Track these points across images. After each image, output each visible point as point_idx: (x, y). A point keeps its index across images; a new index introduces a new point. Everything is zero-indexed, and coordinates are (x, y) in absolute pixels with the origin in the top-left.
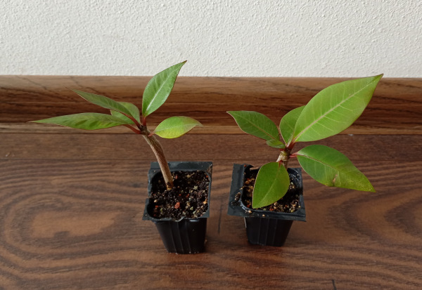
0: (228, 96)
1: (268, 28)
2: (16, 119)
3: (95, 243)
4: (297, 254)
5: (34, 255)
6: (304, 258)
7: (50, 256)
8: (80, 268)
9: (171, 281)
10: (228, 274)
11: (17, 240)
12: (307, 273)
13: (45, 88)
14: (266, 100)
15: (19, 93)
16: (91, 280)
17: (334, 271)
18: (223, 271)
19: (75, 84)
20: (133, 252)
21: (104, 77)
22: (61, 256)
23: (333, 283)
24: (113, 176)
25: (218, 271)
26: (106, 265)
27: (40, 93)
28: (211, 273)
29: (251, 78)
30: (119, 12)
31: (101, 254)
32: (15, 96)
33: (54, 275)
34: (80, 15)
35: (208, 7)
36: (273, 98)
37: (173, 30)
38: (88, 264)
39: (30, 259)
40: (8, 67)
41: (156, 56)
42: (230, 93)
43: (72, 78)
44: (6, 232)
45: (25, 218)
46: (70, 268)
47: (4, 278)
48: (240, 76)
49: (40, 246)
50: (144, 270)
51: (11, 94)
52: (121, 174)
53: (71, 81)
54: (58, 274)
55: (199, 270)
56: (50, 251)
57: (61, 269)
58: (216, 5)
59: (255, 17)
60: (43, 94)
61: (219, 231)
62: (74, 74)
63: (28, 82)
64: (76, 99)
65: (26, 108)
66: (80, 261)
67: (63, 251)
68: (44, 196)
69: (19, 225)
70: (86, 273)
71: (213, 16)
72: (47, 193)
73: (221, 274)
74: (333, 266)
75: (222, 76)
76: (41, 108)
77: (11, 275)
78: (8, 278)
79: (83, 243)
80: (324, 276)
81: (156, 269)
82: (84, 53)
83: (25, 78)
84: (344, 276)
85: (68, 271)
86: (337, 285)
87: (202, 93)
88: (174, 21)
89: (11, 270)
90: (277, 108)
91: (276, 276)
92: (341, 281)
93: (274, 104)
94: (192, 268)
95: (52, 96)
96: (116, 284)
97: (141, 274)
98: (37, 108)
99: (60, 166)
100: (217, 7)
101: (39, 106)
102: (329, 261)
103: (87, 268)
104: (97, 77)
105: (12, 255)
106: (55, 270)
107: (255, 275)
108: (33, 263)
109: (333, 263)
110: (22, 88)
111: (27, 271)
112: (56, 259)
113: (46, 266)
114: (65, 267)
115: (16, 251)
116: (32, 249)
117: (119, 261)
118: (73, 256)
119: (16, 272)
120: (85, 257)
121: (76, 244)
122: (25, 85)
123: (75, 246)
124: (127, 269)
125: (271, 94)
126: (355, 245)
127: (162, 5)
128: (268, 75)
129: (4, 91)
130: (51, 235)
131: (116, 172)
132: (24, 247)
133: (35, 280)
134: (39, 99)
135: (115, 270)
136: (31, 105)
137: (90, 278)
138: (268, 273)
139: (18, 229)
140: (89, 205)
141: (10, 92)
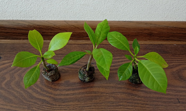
0: (127, 28)
5: (58, 90)
7: (64, 90)
8: (77, 94)
9: (114, 99)
10: (136, 96)
12: (167, 96)
13: (55, 25)
14: (142, 30)
15: (44, 27)
17: (177, 95)
19: (66, 24)
20: (97, 88)
21: (78, 21)
22: (69, 90)
23: (178, 100)
24: (82, 60)
25: (132, 95)
26: (87, 93)
27: (52, 27)
28: (129, 96)
29: (136, 21)
31: (84, 89)
32: (42, 28)
33: (67, 97)
36: (145, 29)
38: (80, 93)
41: (100, 12)
42: (128, 27)
43: (65, 21)
44: (45, 81)
46: (73, 94)
47: (48, 98)
48: (132, 20)
50: (102, 95)
51: (41, 28)
52: (85, 59)
53: (64, 22)
54: (69, 96)
55: (124, 95)
56: (64, 88)
57: (69, 94)
60: (54, 28)
62: (66, 20)
63: (48, 23)
64: (66, 30)
65: (46, 33)
66: (77, 92)
67: (69, 88)
70: (80, 96)
73: (133, 96)
74: (177, 94)
75: (125, 20)
76: (52, 34)
77: (50, 97)
79: (76, 85)
80: (174, 97)
81: (107, 95)
82: (72, 11)
83: (47, 21)
84: (182, 97)
86: (180, 100)
87: (117, 27)
89: (50, 95)
90: (146, 34)
91: (155, 97)
92: (181, 99)
93: (145, 32)
94: (121, 94)
95: (57, 29)
96: (92, 100)
98: (50, 34)
99: (60, 56)
101: (51, 33)
102: (175, 92)
104: (75, 21)
105: (49, 90)
106: (67, 95)
107: (147, 97)
108: (58, 92)
109: (176, 92)
110: (45, 25)
111: (56, 95)
112: (67, 91)
113: (64, 93)
114: (71, 94)
115: (50, 88)
116: (57, 87)
117: (92, 91)
118: (73, 90)
119: (52, 96)
120: (78, 90)
122: (46, 24)
123: (73, 86)
124: (95, 94)
125: (144, 28)
126: (184, 86)
128: (143, 20)
130: (63, 82)
131: (83, 59)
132: (53, 87)
133: (60, 98)
134: (52, 30)
135: (91, 95)
136: (48, 32)
137: (82, 98)
138: (151, 96)
140: (75, 71)
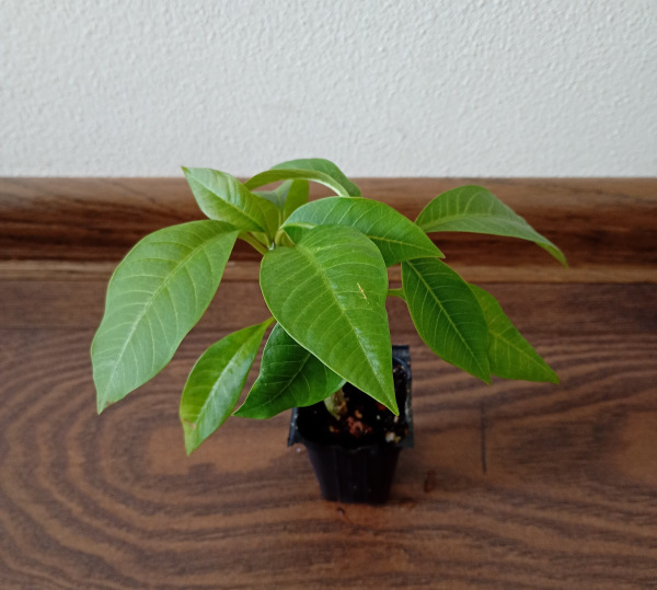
1: (575, 87)
2: (95, 255)
3: (264, 486)
4: (638, 515)
5: (159, 508)
6: (650, 524)
7: (188, 508)
8: (243, 531)
9: (410, 561)
10: (512, 550)
11: (126, 480)
13: (153, 200)
15: (106, 209)
16: (266, 554)
18: (503, 545)
22: (208, 510)
25: (493, 544)
26: (289, 527)
27: (144, 210)
28: (480, 547)
30: (299, 63)
31: (277, 506)
33: (199, 545)
34: (226, 70)
35: (466, 51)
37: (393, 94)
38: (258, 525)
39: (153, 513)
40: (87, 163)
41: (356, 142)
44: (103, 463)
45: (134, 438)
46: (226, 532)
47: (113, 549)
49: (167, 490)
50: (356, 538)
51: (93, 211)
54: (206, 543)
55: (458, 542)
56: (187, 499)
57: (209, 533)
58: (480, 48)
59: (552, 67)
60: (148, 211)
61: (485, 468)
63: (123, 190)
65: (116, 236)
66: (243, 519)
67: (208, 499)
68: (162, 397)
69: (126, 450)
70: (256, 540)
71: (473, 67)
72: (166, 392)
73: (499, 550)
77: (124, 543)
78: (119, 549)
79: (242, 486)
81: (380, 538)
82: (226, 138)
83: (118, 183)
85: (223, 538)
88: (397, 78)
89: (122, 534)
91: (602, 556)
94: (444, 537)
95: (165, 215)
96: (311, 564)
97: (354, 546)
100: (482, 51)
103: (255, 532)
105: (121, 507)
106: (199, 534)
107: (564, 555)
108: (158, 521)
111: (151, 535)
112: (198, 514)
113: (183, 527)
114: (217, 530)
115: (127, 499)
116: (155, 496)
117: (311, 520)
118: (228, 509)
119: (132, 538)
121: (231, 488)
122: (116, 196)
123: (229, 492)
124: (326, 535)
127: (380, 49)
129: (79, 206)
130: (184, 471)
132: (138, 491)
133: (168, 553)
134: (142, 220)
135: (307, 537)
136: (127, 231)
137: (264, 550)
138: (586, 550)
139: (125, 458)
141: (91, 207)
